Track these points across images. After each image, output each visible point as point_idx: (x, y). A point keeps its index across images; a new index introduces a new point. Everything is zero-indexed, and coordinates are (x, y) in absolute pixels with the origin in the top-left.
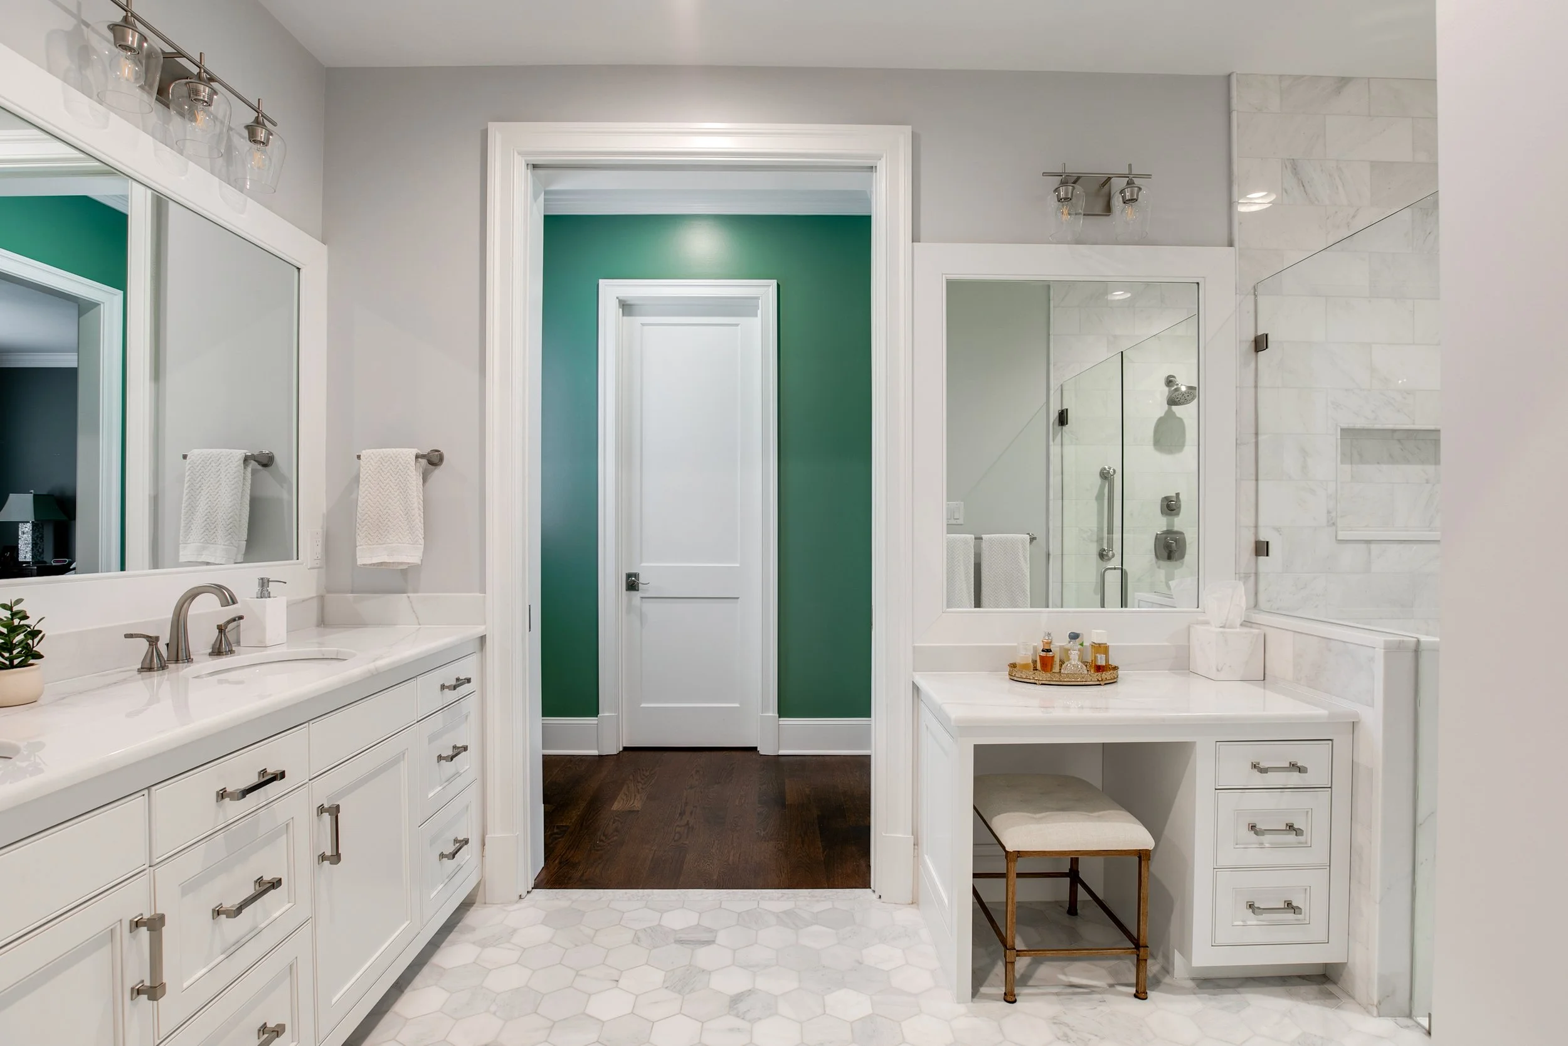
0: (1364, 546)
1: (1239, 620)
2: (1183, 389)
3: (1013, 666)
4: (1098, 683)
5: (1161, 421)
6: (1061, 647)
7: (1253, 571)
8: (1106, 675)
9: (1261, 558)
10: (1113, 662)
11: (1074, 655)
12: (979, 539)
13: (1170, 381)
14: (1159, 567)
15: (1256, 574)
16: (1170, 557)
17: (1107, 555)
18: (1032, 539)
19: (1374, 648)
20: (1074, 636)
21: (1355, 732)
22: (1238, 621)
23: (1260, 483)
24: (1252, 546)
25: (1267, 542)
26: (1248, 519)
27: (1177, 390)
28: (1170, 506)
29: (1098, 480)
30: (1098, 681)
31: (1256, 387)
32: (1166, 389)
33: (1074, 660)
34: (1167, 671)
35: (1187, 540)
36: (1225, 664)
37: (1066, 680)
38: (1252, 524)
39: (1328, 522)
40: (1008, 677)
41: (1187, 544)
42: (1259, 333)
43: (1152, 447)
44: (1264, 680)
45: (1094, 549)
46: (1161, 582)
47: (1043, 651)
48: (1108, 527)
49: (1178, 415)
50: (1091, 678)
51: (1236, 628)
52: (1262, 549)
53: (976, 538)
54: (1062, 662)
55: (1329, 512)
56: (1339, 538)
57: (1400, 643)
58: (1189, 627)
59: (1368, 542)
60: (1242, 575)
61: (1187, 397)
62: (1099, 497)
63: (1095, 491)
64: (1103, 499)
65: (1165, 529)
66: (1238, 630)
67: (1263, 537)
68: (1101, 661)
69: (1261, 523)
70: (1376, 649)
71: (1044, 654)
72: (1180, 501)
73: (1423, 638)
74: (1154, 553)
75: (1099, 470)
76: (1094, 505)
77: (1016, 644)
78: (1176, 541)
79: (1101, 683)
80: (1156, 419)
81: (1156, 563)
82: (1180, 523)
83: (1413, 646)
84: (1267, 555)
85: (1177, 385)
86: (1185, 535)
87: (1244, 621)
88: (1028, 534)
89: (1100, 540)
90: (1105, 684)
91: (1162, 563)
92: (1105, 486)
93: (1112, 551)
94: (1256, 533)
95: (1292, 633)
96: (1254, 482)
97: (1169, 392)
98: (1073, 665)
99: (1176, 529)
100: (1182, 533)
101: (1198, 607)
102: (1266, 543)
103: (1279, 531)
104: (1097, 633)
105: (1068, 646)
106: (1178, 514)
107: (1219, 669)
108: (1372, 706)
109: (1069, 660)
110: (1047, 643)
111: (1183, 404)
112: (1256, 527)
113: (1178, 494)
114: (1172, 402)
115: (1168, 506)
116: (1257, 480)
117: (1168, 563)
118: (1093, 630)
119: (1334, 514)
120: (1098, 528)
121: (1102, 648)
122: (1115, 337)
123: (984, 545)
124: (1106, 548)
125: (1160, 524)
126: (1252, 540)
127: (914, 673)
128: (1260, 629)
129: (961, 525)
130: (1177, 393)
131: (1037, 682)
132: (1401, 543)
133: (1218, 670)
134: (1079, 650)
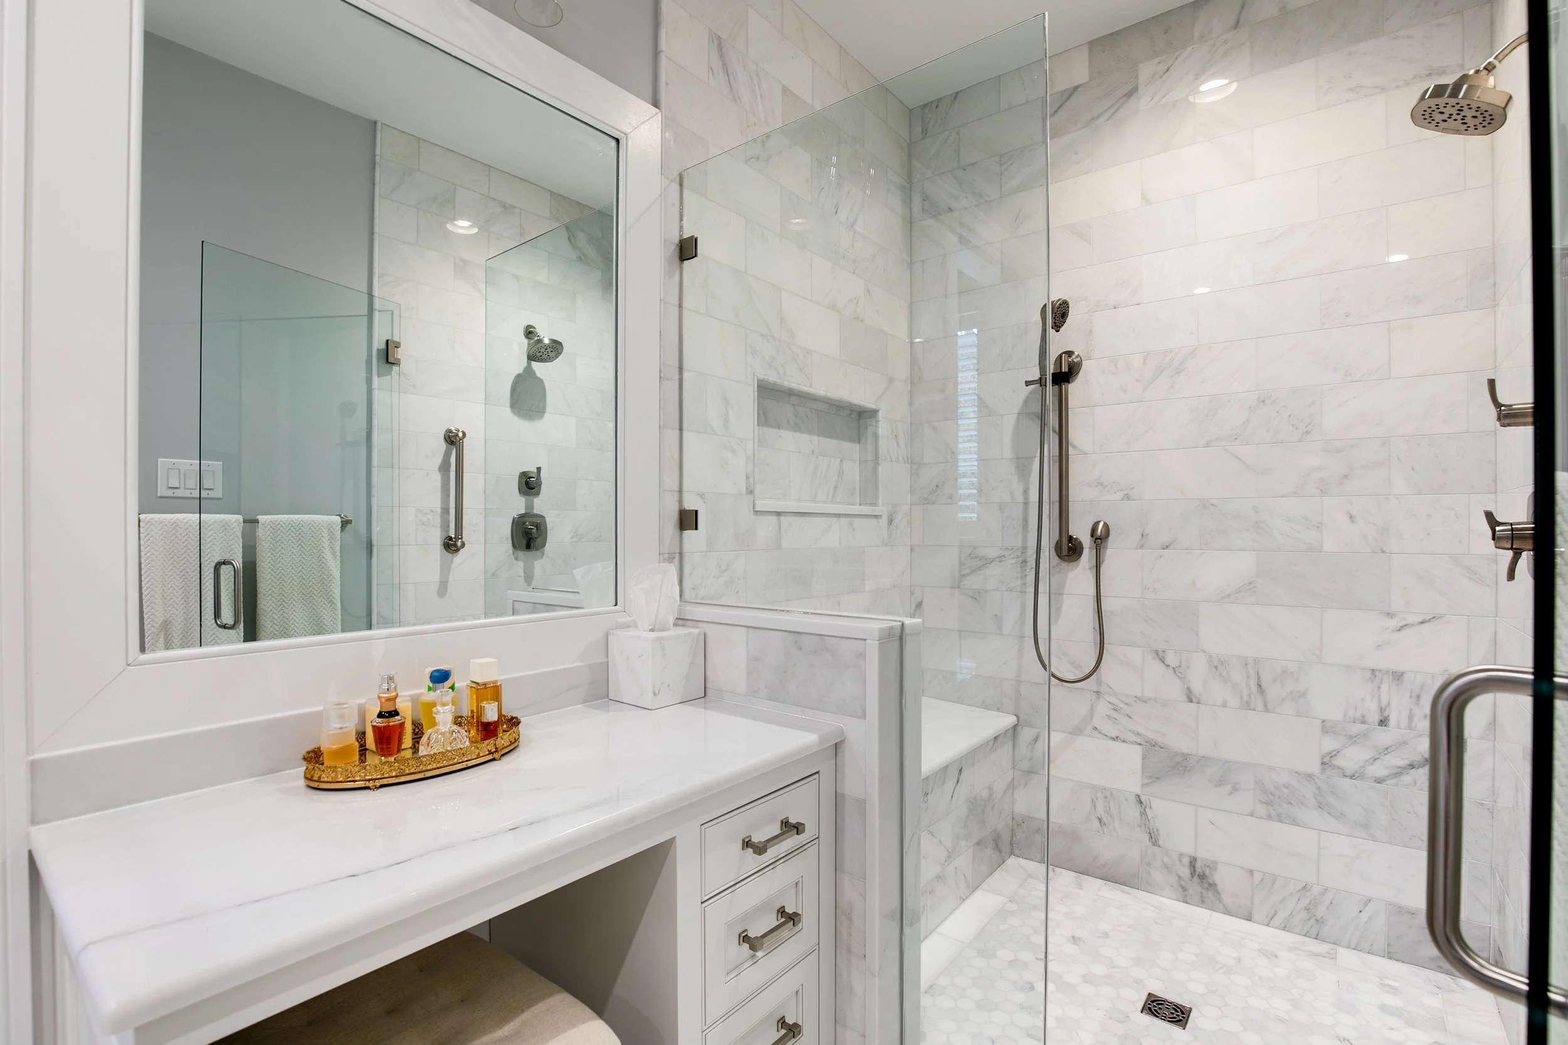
0: (774, 518)
1: (672, 618)
2: (546, 341)
3: (314, 757)
4: (490, 757)
5: (519, 381)
6: (415, 700)
7: (678, 551)
8: (503, 740)
9: (688, 533)
10: (509, 711)
11: (444, 716)
12: (251, 522)
13: (529, 332)
14: (517, 559)
15: (681, 554)
16: (528, 547)
17: (455, 545)
18: (345, 523)
19: (865, 640)
20: (440, 677)
21: (838, 755)
22: (671, 620)
23: (685, 433)
24: (675, 516)
25: (696, 511)
26: (672, 483)
27: (540, 341)
28: (529, 484)
29: (443, 446)
30: (490, 753)
31: (680, 306)
32: (526, 341)
33: (445, 723)
34: (580, 706)
35: (548, 526)
36: (662, 684)
37: (430, 767)
38: (676, 488)
39: (747, 489)
40: (302, 782)
41: (548, 529)
42: (685, 236)
43: (508, 409)
44: (705, 695)
45: (436, 538)
46: (520, 577)
47: (380, 715)
48: (456, 508)
49: (538, 374)
50: (477, 751)
51: (669, 630)
52: (688, 520)
53: (244, 522)
54: (418, 734)
55: (747, 478)
56: (757, 509)
57: (890, 630)
58: (607, 635)
59: (779, 514)
60: (666, 556)
61: (550, 354)
62: (444, 467)
63: (438, 460)
64: (448, 471)
65: (523, 511)
66: (670, 633)
67: (689, 505)
68: (491, 715)
69: (685, 488)
70: (867, 641)
71: (381, 723)
72: (540, 479)
73: (908, 621)
74: (511, 542)
75: (443, 432)
76: (437, 477)
77: (321, 708)
78: (537, 527)
79: (496, 756)
80: (515, 375)
81: (514, 553)
82: (541, 504)
83: (898, 632)
84: (696, 529)
85: (539, 336)
86: (546, 519)
87: (677, 618)
88: (340, 516)
89: (445, 526)
90: (502, 755)
91: (521, 554)
92: (451, 454)
93: (461, 539)
94: (680, 501)
95: (744, 629)
96: (677, 432)
97: (528, 344)
98: (443, 734)
99: (535, 511)
100: (543, 517)
101: (616, 605)
102: (694, 512)
103: (703, 498)
104: (480, 664)
105: (431, 696)
106: (538, 494)
107: (657, 692)
108: (864, 716)
109: (433, 723)
110: (388, 700)
111: (545, 361)
112: (680, 491)
113: (539, 469)
114: (531, 358)
115: (527, 484)
116: (681, 429)
117: (529, 554)
118: (472, 661)
119: (751, 480)
120: (442, 508)
121: (490, 691)
122: (464, 261)
123: (261, 532)
124: (453, 536)
125: (517, 505)
126: (676, 509)
127: (34, 829)
128: (697, 627)
129: (220, 499)
130: (541, 345)
131: (371, 784)
132: (803, 516)
133: (655, 694)
134: (453, 703)
